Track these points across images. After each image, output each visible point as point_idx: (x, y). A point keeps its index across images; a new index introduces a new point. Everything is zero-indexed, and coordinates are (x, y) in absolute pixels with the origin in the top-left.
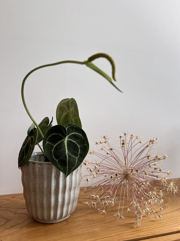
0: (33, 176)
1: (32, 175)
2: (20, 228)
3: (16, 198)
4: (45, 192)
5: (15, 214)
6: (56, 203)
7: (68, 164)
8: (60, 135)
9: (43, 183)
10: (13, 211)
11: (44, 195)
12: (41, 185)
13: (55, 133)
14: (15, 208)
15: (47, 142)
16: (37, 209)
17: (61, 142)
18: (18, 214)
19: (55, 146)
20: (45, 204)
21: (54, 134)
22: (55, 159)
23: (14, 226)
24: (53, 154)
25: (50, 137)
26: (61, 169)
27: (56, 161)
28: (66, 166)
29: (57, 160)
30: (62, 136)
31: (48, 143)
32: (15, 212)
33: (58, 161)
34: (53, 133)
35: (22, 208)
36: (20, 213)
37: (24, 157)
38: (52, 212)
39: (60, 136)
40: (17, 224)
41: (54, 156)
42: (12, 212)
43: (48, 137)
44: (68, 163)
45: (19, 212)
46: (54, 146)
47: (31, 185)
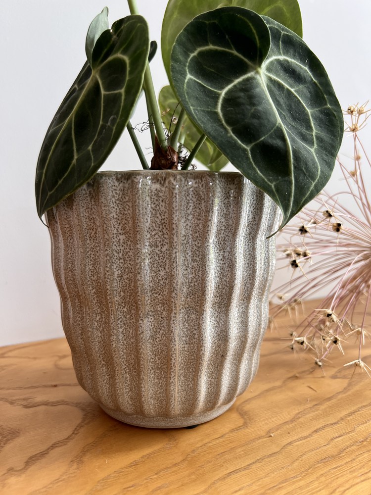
0: (122, 237)
1: (115, 232)
2: (72, 461)
3: (9, 357)
4: (181, 299)
5: (26, 407)
6: (219, 346)
7: (295, 167)
8: (235, 52)
9: (172, 261)
10: (14, 398)
11: (173, 315)
12: (162, 273)
13: (214, 44)
14: (21, 388)
15: (189, 76)
16: (139, 375)
17: (244, 80)
18: (42, 408)
19: (223, 93)
20: (177, 352)
21: (211, 47)
22: (239, 142)
23: (43, 454)
24: (224, 122)
25: (194, 57)
26: (271, 187)
27: (245, 150)
28: (288, 173)
29: (248, 148)
30: (246, 60)
31: (190, 79)
32: (24, 399)
33: (252, 150)
34: (207, 45)
35: (45, 386)
36: (46, 404)
37: (76, 157)
38: (203, 381)
39: (236, 56)
40: (53, 447)
41: (229, 128)
42: (12, 403)
43: (189, 56)
44: (294, 159)
45: (39, 398)
46: (219, 95)
47: (116, 275)
